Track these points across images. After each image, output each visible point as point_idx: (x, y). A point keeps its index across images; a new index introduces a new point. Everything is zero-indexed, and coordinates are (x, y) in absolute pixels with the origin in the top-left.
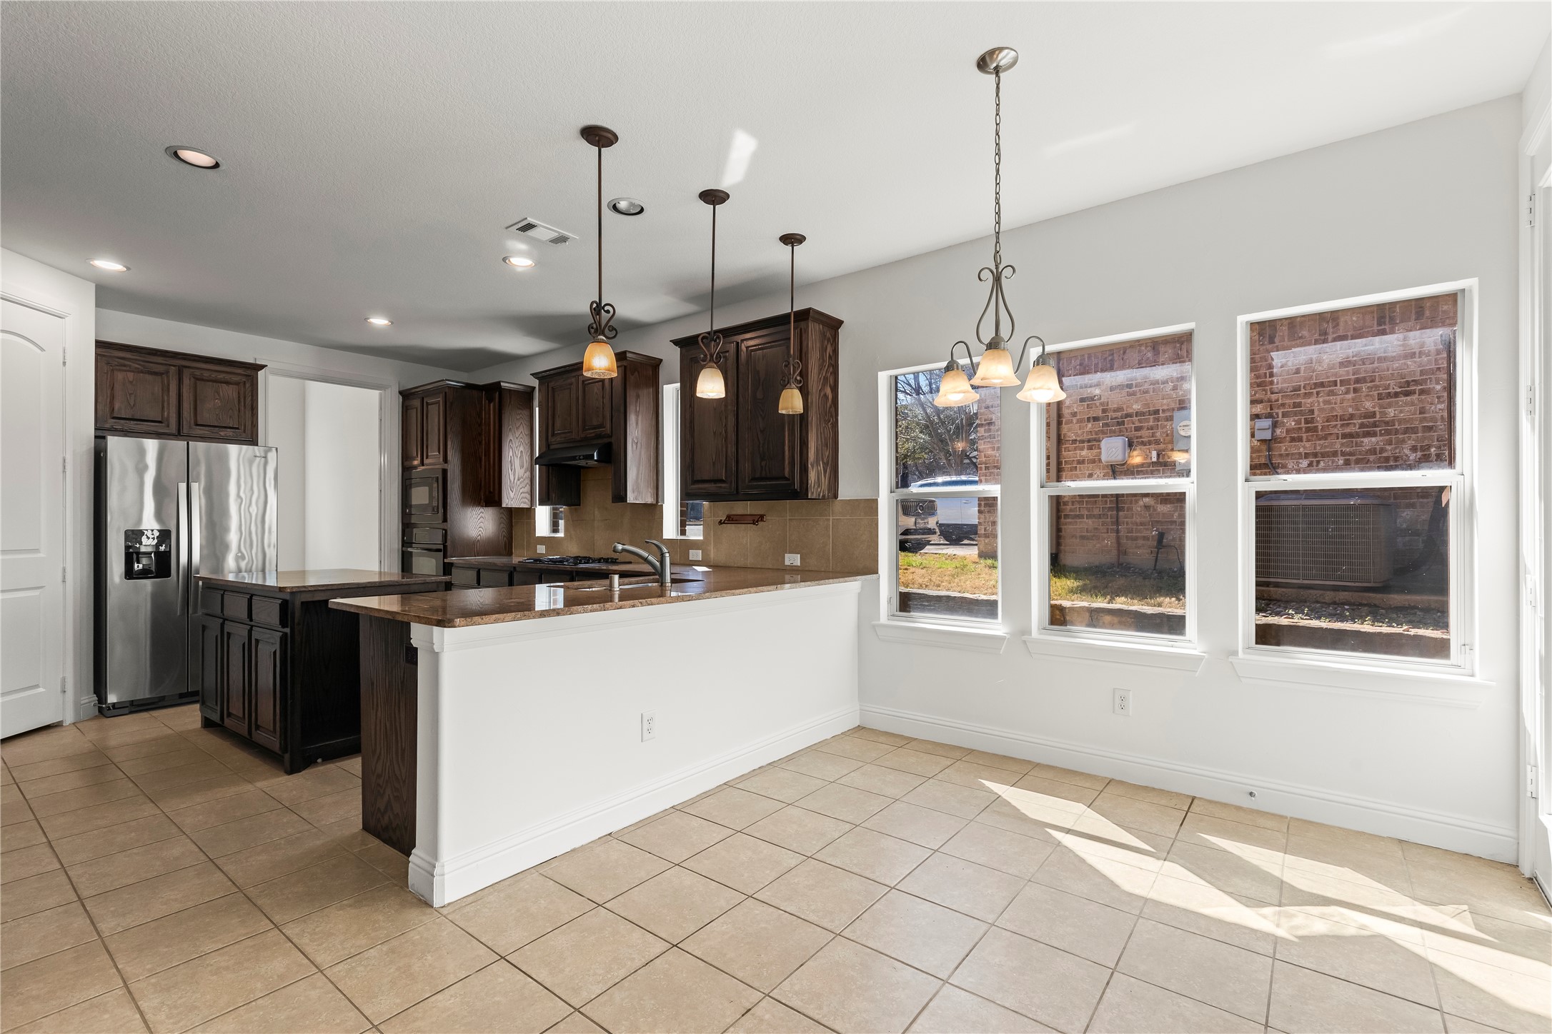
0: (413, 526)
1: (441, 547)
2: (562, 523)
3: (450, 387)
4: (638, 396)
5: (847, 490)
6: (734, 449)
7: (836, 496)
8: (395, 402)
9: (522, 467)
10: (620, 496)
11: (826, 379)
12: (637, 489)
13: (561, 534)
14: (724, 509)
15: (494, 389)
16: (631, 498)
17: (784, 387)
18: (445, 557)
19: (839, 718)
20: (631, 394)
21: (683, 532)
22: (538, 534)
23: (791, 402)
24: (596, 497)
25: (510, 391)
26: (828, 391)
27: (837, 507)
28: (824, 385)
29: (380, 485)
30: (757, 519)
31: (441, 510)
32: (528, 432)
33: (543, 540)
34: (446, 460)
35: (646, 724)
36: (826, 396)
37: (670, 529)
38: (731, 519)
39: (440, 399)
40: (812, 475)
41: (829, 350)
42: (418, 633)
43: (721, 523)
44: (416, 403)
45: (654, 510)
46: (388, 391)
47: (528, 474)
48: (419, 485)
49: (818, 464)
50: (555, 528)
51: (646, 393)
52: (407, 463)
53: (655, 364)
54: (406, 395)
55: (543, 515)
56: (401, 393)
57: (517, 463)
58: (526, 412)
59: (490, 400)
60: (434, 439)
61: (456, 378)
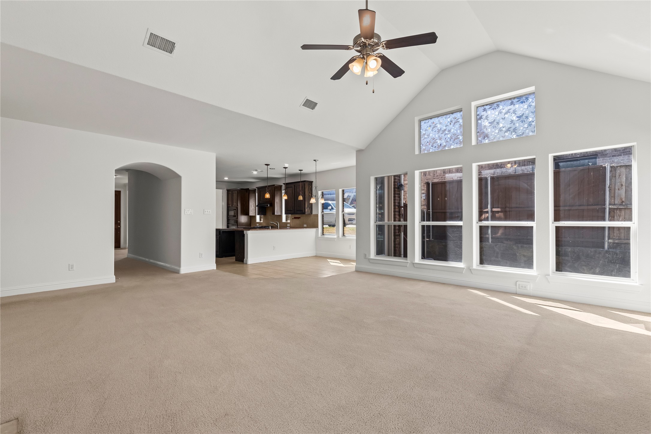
0: (230, 220)
1: (237, 224)
2: (262, 219)
3: (238, 190)
4: (277, 193)
5: (314, 213)
6: (294, 205)
7: (312, 214)
8: (225, 192)
9: (253, 207)
10: (274, 213)
11: (310, 192)
12: (277, 212)
13: (262, 222)
14: (294, 216)
15: (248, 190)
16: (276, 214)
17: (299, 195)
18: (237, 226)
19: (312, 253)
20: (276, 192)
21: (287, 221)
22: (257, 221)
23: (301, 198)
24: (269, 213)
25: (251, 190)
26: (310, 194)
27: (312, 216)
28: (309, 193)
29: (222, 211)
30: (299, 218)
31: (236, 216)
32: (255, 199)
33: (258, 223)
34: (237, 205)
35: (274, 248)
36: (310, 195)
37: (284, 220)
38: (295, 218)
39: (236, 192)
40: (306, 210)
41: (310, 187)
42: (245, 232)
43: (293, 219)
44: (231, 192)
45: (280, 216)
46: (224, 190)
47: (255, 208)
48: (231, 211)
49: (308, 208)
50: (261, 220)
51: (279, 193)
52: (228, 206)
53: (281, 186)
54: (228, 191)
55: (258, 217)
56: (227, 190)
57: (252, 206)
58: (254, 194)
59: (247, 192)
60: (235, 201)
61: (239, 187)
